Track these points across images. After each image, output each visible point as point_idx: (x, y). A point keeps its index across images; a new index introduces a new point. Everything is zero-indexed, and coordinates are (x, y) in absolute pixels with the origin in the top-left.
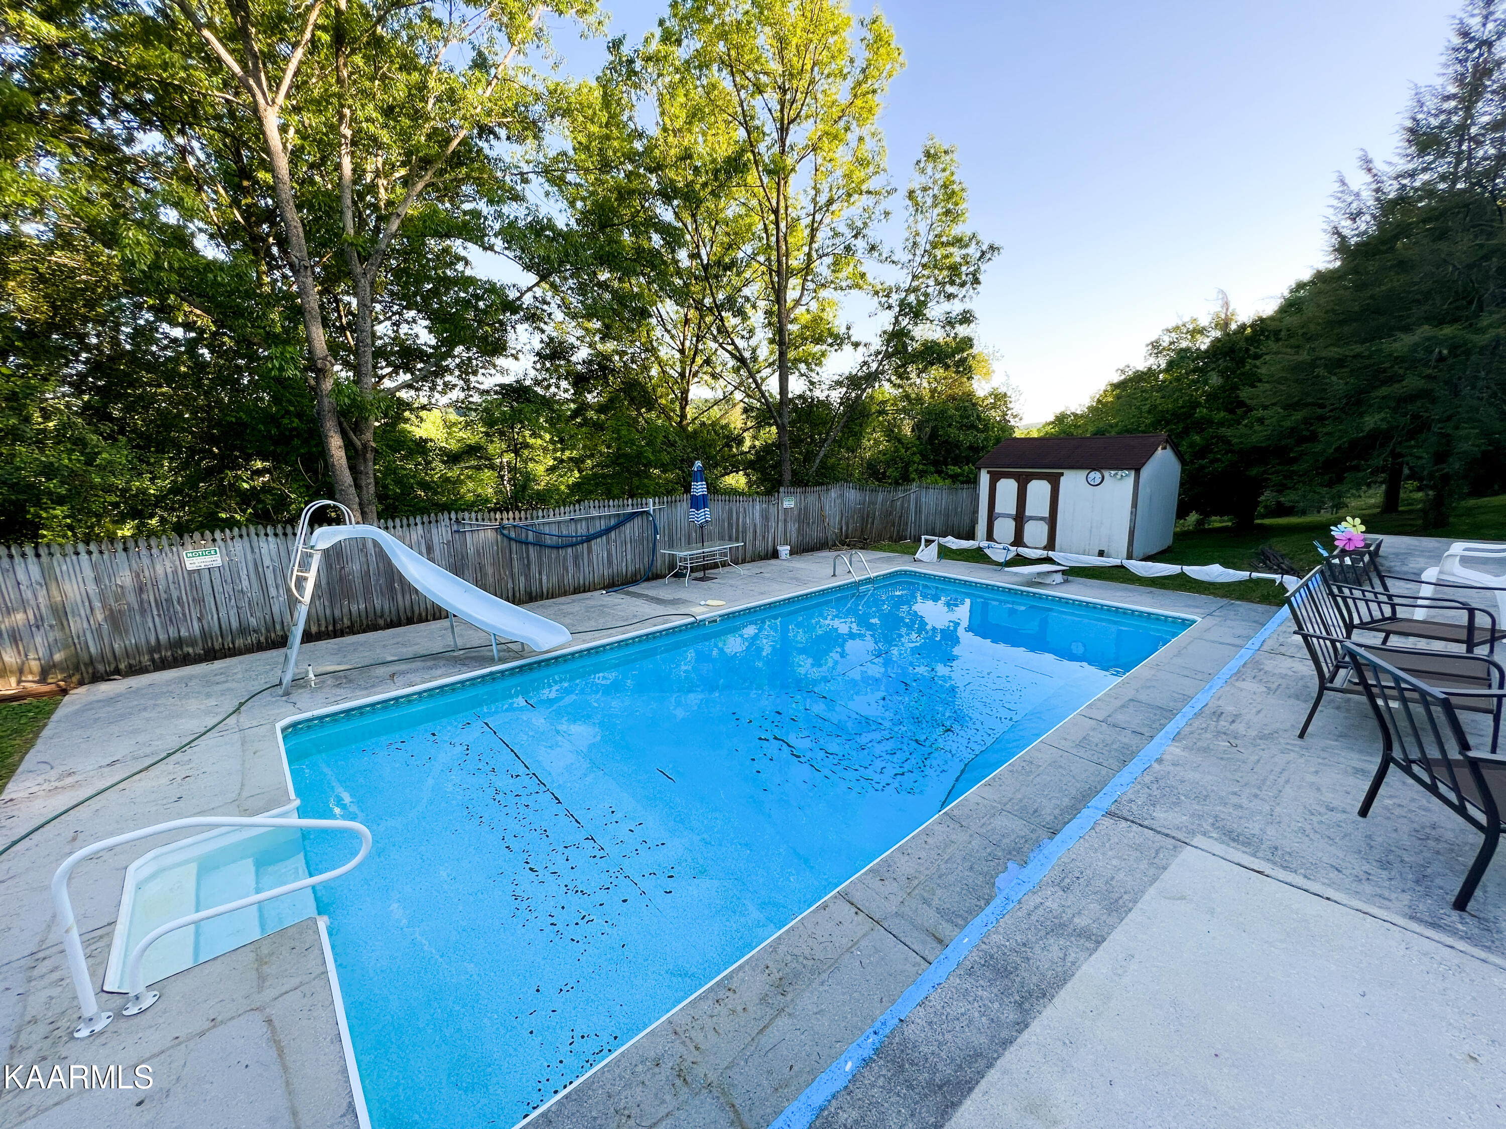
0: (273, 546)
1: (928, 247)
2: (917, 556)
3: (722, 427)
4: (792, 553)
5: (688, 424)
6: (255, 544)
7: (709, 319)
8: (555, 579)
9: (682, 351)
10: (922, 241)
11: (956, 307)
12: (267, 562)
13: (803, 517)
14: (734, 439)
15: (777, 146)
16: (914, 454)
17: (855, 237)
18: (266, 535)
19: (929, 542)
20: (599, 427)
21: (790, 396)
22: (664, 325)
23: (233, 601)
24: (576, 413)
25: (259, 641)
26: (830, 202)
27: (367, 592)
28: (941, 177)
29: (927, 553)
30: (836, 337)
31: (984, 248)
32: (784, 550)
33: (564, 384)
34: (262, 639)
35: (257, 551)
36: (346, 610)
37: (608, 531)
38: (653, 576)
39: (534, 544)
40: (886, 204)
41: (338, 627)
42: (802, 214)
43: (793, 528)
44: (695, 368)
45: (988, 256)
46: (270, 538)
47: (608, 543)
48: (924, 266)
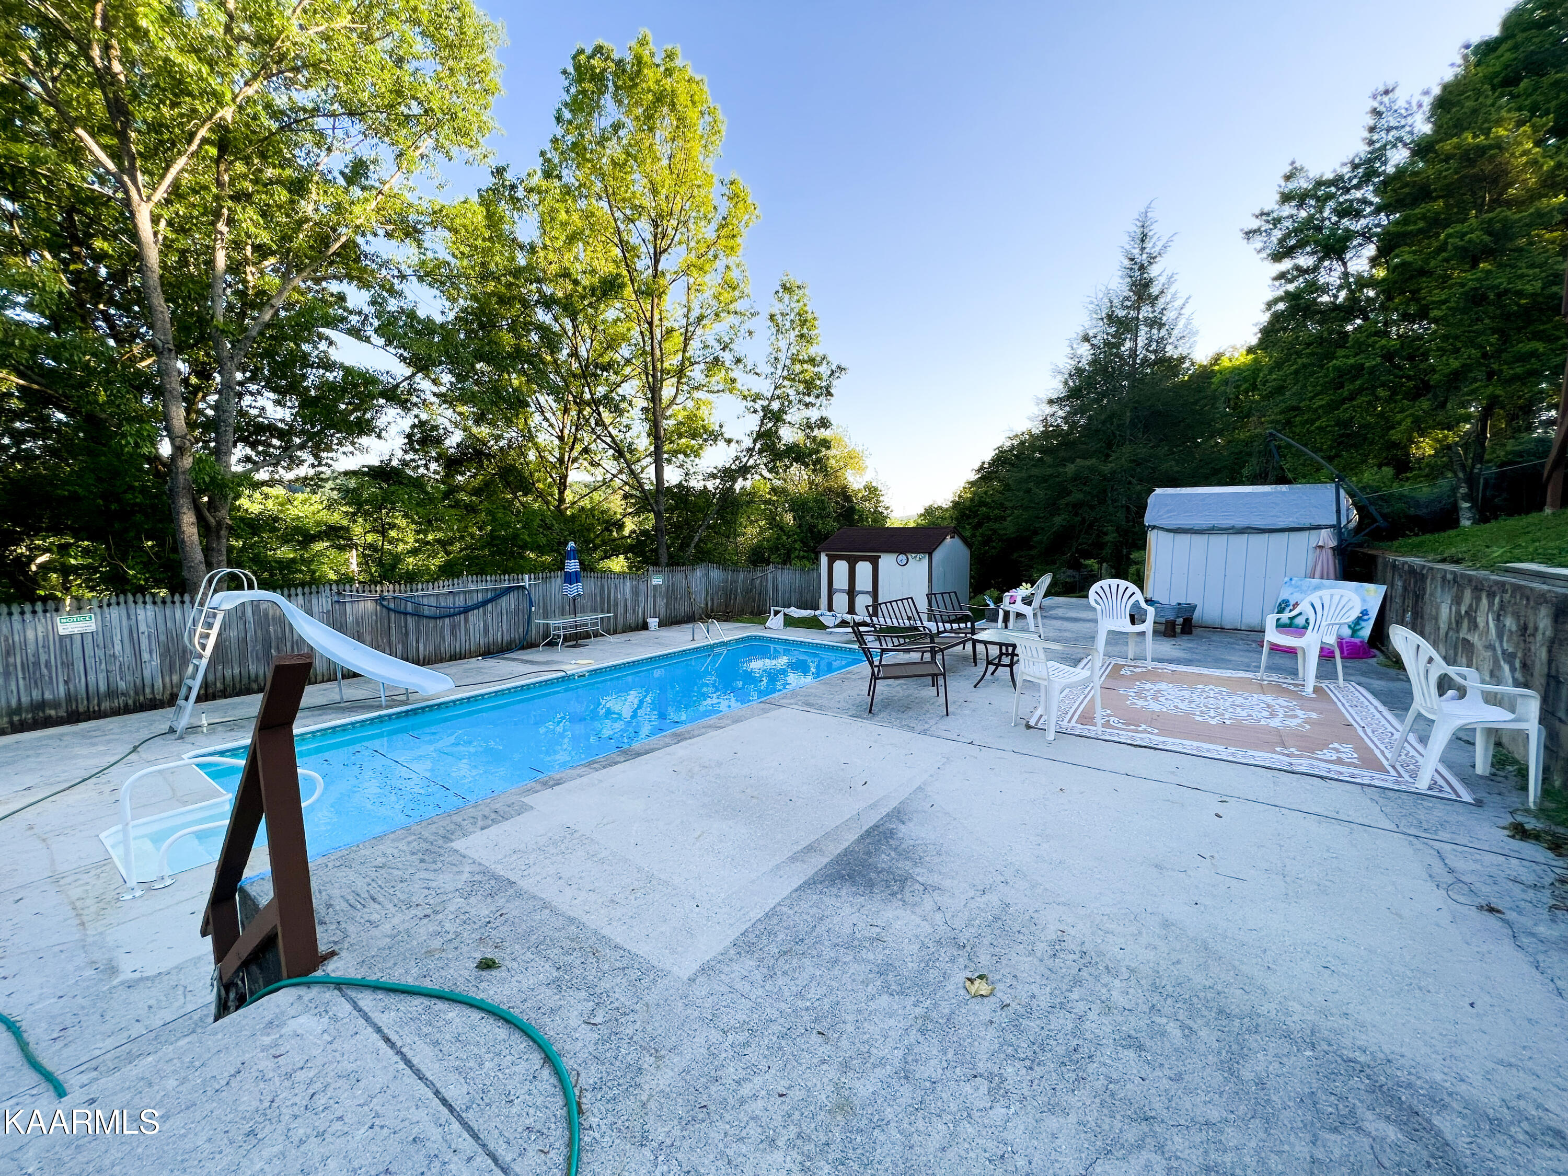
0: (150, 614)
1: (788, 362)
2: (767, 624)
3: (602, 512)
4: (661, 625)
5: (567, 508)
6: (132, 612)
7: (587, 411)
8: (432, 648)
9: (561, 438)
10: (782, 356)
11: (814, 415)
12: (143, 628)
13: (671, 593)
14: (614, 524)
15: (650, 271)
16: (795, 541)
17: (723, 349)
18: (145, 603)
19: (776, 613)
20: (471, 509)
21: (666, 485)
22: (542, 412)
23: (103, 665)
24: (446, 495)
25: (126, 705)
26: (700, 318)
27: (243, 659)
28: (797, 307)
29: (775, 622)
30: (711, 433)
31: (834, 367)
32: (653, 622)
33: (433, 466)
34: (130, 702)
35: (133, 617)
36: (219, 674)
37: (484, 603)
38: (527, 644)
39: (413, 615)
40: (749, 325)
41: (210, 691)
42: (676, 326)
43: (661, 603)
44: (575, 453)
45: (837, 374)
46: (148, 606)
47: (484, 614)
48: (784, 378)
